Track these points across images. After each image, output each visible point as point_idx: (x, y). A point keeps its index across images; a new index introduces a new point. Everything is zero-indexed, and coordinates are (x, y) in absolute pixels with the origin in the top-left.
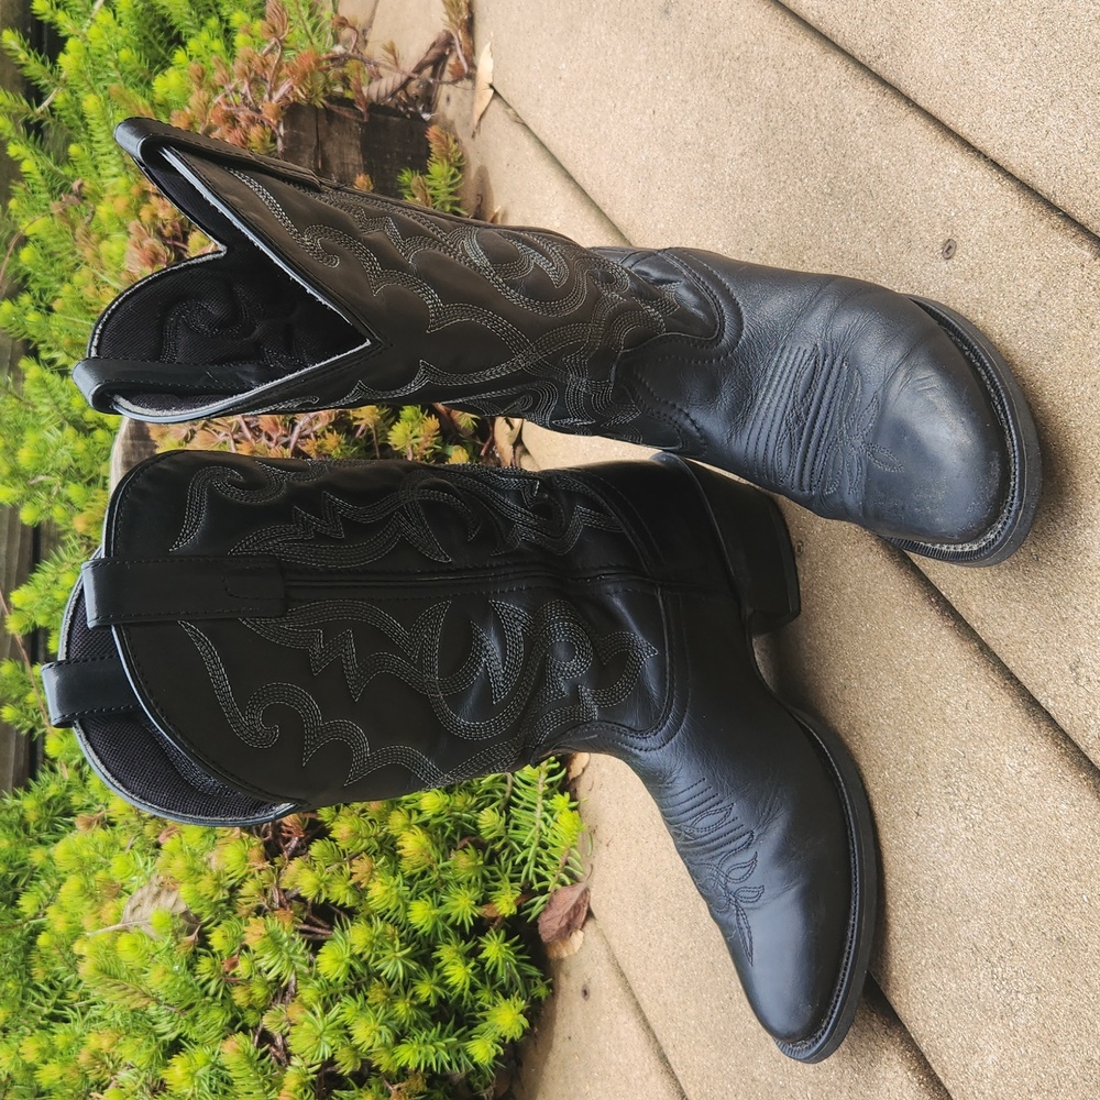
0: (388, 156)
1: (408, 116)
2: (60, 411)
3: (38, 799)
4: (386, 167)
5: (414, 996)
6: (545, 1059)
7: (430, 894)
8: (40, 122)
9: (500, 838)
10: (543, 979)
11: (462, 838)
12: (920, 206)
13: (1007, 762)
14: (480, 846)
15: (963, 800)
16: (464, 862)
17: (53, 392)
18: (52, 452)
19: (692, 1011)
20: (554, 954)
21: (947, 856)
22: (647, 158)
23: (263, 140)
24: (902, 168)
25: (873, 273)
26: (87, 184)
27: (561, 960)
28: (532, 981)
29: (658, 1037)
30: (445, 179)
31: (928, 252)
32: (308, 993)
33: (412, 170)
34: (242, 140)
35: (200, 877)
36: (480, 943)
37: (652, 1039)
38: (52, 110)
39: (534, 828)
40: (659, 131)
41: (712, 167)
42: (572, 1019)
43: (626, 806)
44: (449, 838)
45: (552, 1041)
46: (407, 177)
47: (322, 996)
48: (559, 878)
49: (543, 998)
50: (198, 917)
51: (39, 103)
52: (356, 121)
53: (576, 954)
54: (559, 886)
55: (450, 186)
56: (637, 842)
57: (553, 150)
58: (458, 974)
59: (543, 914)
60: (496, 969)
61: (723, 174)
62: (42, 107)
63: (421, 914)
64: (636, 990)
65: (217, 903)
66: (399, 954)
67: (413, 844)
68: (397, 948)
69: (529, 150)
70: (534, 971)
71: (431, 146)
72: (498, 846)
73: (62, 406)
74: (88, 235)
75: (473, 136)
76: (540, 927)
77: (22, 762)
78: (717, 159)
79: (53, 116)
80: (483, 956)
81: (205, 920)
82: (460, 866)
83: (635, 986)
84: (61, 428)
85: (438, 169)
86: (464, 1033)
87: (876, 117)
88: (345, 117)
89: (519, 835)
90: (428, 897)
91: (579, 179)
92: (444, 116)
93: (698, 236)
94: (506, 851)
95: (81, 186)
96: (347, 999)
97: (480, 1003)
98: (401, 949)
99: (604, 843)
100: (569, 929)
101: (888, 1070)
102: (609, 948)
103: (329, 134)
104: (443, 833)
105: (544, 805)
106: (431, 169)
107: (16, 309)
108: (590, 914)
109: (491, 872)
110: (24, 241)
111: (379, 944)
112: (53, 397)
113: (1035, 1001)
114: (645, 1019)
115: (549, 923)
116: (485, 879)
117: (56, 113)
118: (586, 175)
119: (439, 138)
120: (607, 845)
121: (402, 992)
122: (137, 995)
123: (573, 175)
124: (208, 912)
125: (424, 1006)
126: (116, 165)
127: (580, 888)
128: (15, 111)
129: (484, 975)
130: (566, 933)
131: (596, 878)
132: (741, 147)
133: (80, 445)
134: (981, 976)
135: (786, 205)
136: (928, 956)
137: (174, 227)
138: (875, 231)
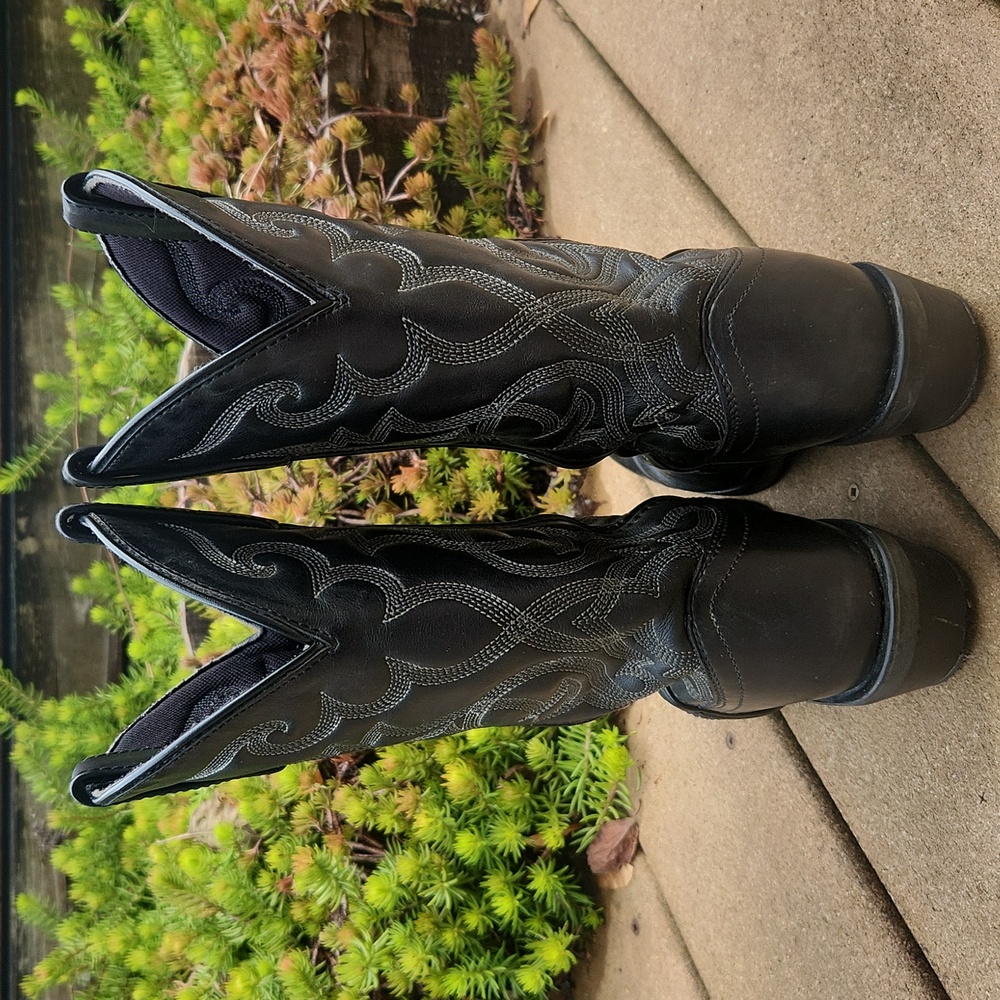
0: (438, 62)
1: (459, 18)
2: (136, 324)
3: (127, 695)
4: (436, 72)
5: (463, 925)
6: (598, 987)
7: (477, 824)
8: (118, 37)
9: (549, 768)
10: (595, 908)
11: (510, 767)
12: (993, 110)
14: (529, 775)
16: (510, 794)
17: (128, 307)
18: (126, 365)
19: (740, 967)
20: (604, 884)
22: (695, 58)
23: (308, 52)
24: (973, 66)
25: (938, 187)
26: (153, 100)
27: (611, 891)
28: (584, 909)
29: (707, 986)
30: (493, 84)
32: (358, 918)
33: (461, 74)
34: (287, 53)
35: (256, 796)
36: (528, 873)
37: (701, 986)
38: (127, 24)
39: (583, 760)
40: (708, 28)
41: (763, 67)
42: (621, 952)
43: (674, 745)
44: (498, 764)
45: (604, 969)
46: (457, 83)
47: (373, 921)
48: (608, 810)
49: (595, 927)
50: (259, 832)
51: (115, 18)
52: (405, 27)
53: (626, 887)
54: (607, 819)
55: (500, 91)
56: (685, 783)
57: (601, 50)
58: (505, 905)
59: (592, 846)
60: (544, 900)
61: (773, 75)
62: (117, 24)
63: (467, 845)
64: (685, 935)
65: (275, 819)
66: (446, 885)
67: (457, 777)
68: (444, 878)
69: (579, 51)
70: (584, 899)
71: (478, 50)
72: (547, 776)
73: (138, 320)
74: (158, 149)
75: (524, 37)
76: (589, 859)
77: (116, 656)
78: (768, 58)
79: (128, 30)
80: (531, 886)
81: (265, 834)
82: (506, 798)
83: (684, 930)
84: (136, 341)
85: (485, 74)
86: (516, 959)
87: (944, 8)
88: (393, 23)
89: (566, 765)
90: (474, 828)
91: (626, 81)
92: (496, 16)
93: (747, 144)
94: (555, 780)
95: (148, 102)
96: (397, 925)
97: (530, 931)
98: (449, 879)
99: (653, 779)
100: (618, 862)
102: (658, 887)
103: (377, 42)
104: (492, 760)
105: (592, 737)
106: (478, 75)
108: (639, 848)
109: (539, 802)
110: (101, 157)
111: (426, 872)
112: (128, 311)
114: (693, 964)
115: (598, 856)
116: (533, 810)
117: (132, 28)
119: (486, 42)
120: (656, 783)
121: (450, 919)
122: (203, 905)
123: (621, 76)
124: (268, 826)
125: (473, 934)
126: (181, 79)
127: (629, 822)
128: (92, 28)
129: (532, 905)
130: (616, 865)
131: (645, 814)
132: (795, 45)
133: (153, 358)
135: (842, 109)
136: (992, 956)
137: (234, 141)
138: (940, 139)
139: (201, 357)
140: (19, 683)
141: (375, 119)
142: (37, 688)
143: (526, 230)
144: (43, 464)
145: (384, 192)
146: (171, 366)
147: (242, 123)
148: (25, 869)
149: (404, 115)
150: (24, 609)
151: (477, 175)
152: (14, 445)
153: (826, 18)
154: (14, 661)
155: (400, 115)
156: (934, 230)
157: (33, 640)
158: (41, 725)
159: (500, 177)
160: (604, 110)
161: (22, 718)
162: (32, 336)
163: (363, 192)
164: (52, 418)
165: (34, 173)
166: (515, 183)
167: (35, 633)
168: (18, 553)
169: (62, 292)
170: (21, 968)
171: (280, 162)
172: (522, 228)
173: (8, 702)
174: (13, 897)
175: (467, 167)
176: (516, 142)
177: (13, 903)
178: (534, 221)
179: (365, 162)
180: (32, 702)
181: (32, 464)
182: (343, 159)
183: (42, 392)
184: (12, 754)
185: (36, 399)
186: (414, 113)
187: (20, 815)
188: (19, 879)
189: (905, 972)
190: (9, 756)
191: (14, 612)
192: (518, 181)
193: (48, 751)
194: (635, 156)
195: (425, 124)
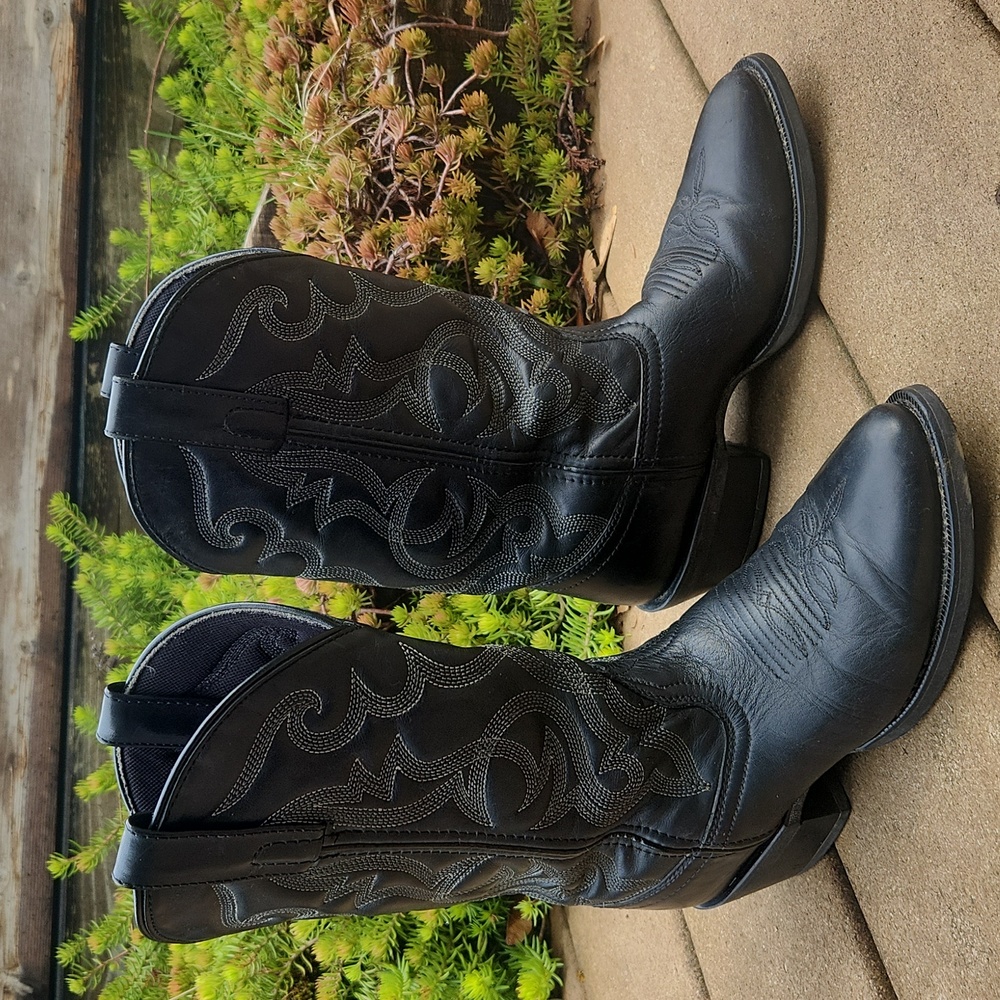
2: (206, 192)
12: (981, 139)
13: (990, 731)
15: (946, 752)
17: (201, 175)
18: (196, 233)
21: (926, 800)
22: (736, 19)
24: (969, 93)
25: (928, 199)
30: (554, 5)
31: (983, 191)
55: (560, 11)
74: (237, 21)
78: (799, 37)
84: (206, 209)
87: (951, 30)
101: (853, 972)
107: (177, 84)
110: (182, 22)
112: (200, 179)
113: (986, 961)
118: (681, 22)
132: (824, 31)
133: (221, 228)
134: (943, 920)
135: (856, 104)
136: (899, 884)
137: (307, 26)
138: (935, 154)
139: (265, 236)
140: (84, 517)
141: (439, 29)
142: (101, 522)
143: (575, 148)
144: (115, 315)
145: (442, 103)
146: (237, 234)
147: (316, 11)
148: (82, 685)
149: (467, 27)
150: (91, 449)
151: (533, 92)
152: (88, 294)
153: (852, 12)
154: (81, 498)
155: (463, 26)
156: (921, 238)
157: (99, 478)
158: (102, 557)
159: (553, 94)
160: (654, 48)
161: (86, 549)
162: (110, 191)
163: (423, 105)
164: (125, 272)
165: (118, 29)
166: (568, 102)
167: (100, 471)
168: (89, 396)
169: (140, 156)
170: (75, 771)
171: (348, 62)
172: (571, 146)
173: (73, 533)
174: (71, 709)
175: (523, 84)
176: (571, 65)
177: (71, 714)
178: (582, 141)
179: (427, 72)
180: (95, 536)
181: (104, 314)
182: (406, 68)
183: (116, 247)
184: (75, 583)
185: (111, 252)
186: (477, 25)
187: (81, 636)
188: (78, 692)
189: (829, 886)
190: (72, 585)
191: (82, 451)
192: (571, 101)
193: (107, 582)
194: (677, 101)
195: (485, 42)
